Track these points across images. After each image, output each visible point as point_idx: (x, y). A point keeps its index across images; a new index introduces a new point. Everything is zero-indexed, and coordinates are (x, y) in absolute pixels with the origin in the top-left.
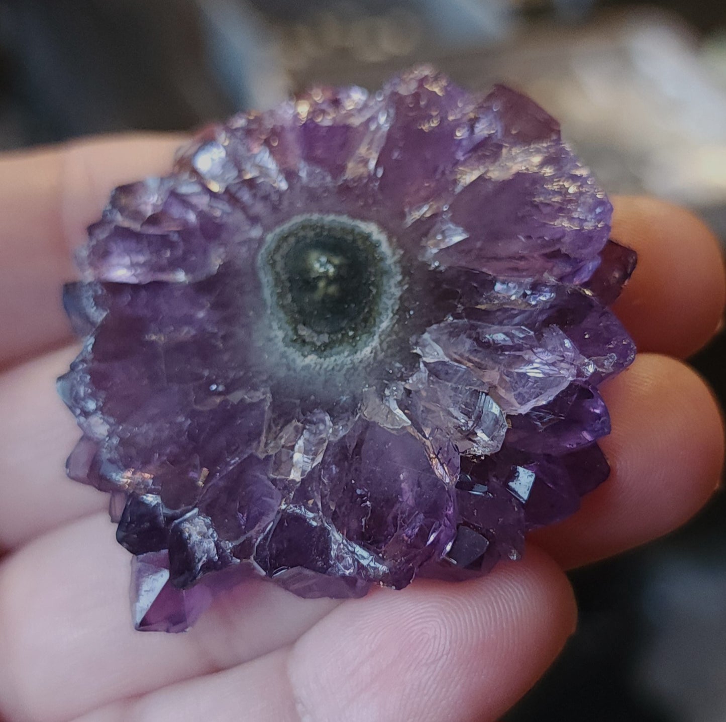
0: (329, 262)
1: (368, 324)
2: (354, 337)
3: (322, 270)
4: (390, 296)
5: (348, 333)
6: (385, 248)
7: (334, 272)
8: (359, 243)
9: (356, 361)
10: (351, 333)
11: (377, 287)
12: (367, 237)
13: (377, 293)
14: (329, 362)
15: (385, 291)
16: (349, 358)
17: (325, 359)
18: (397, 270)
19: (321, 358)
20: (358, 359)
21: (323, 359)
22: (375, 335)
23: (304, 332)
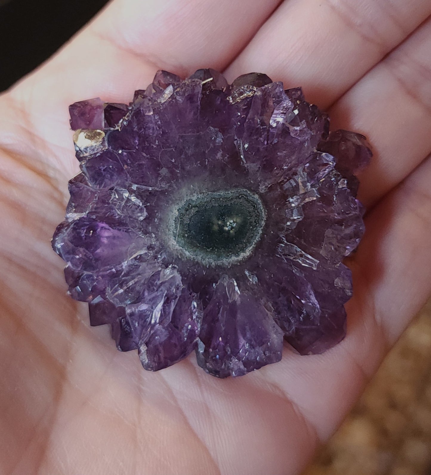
0: (232, 228)
1: (190, 245)
2: (184, 236)
3: (228, 223)
4: (204, 257)
5: (186, 234)
6: (234, 258)
7: (226, 230)
8: (241, 246)
9: (170, 236)
10: (186, 235)
11: (210, 252)
12: (243, 250)
13: (207, 251)
14: (172, 222)
15: (207, 256)
16: (172, 232)
17: (174, 220)
18: (219, 263)
19: (175, 218)
20: (171, 237)
21: (174, 219)
22: (183, 247)
23: (193, 211)
